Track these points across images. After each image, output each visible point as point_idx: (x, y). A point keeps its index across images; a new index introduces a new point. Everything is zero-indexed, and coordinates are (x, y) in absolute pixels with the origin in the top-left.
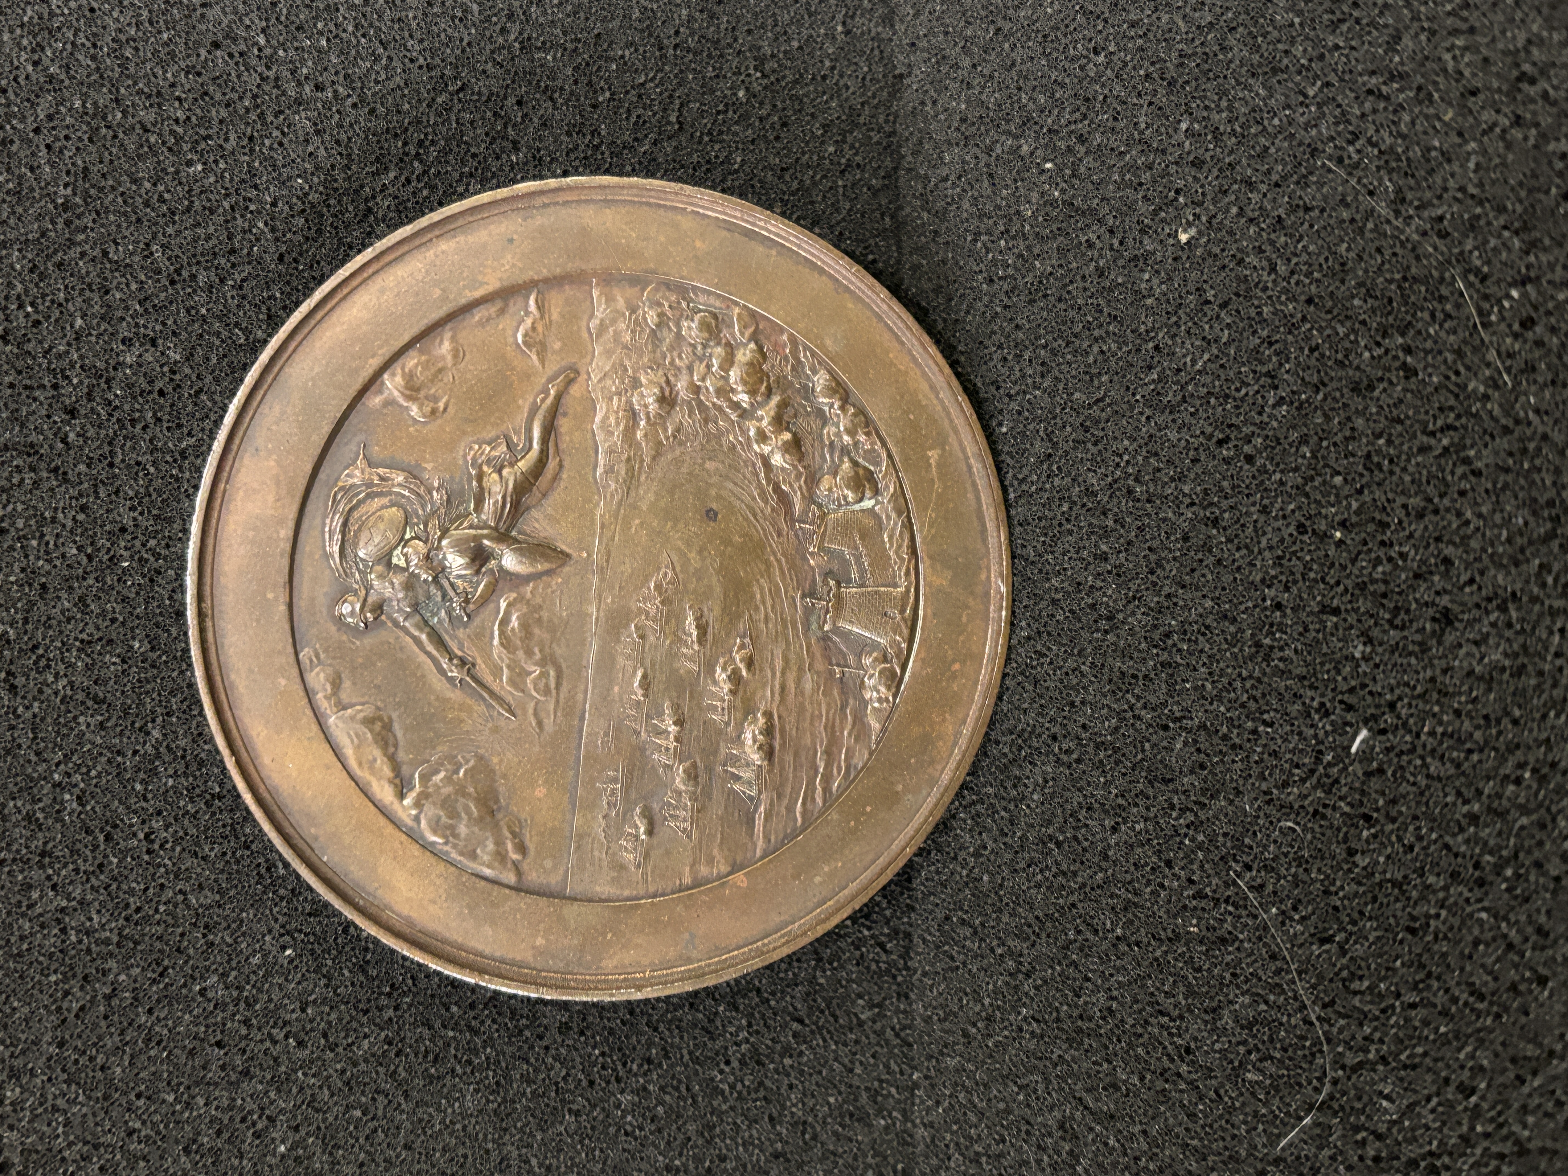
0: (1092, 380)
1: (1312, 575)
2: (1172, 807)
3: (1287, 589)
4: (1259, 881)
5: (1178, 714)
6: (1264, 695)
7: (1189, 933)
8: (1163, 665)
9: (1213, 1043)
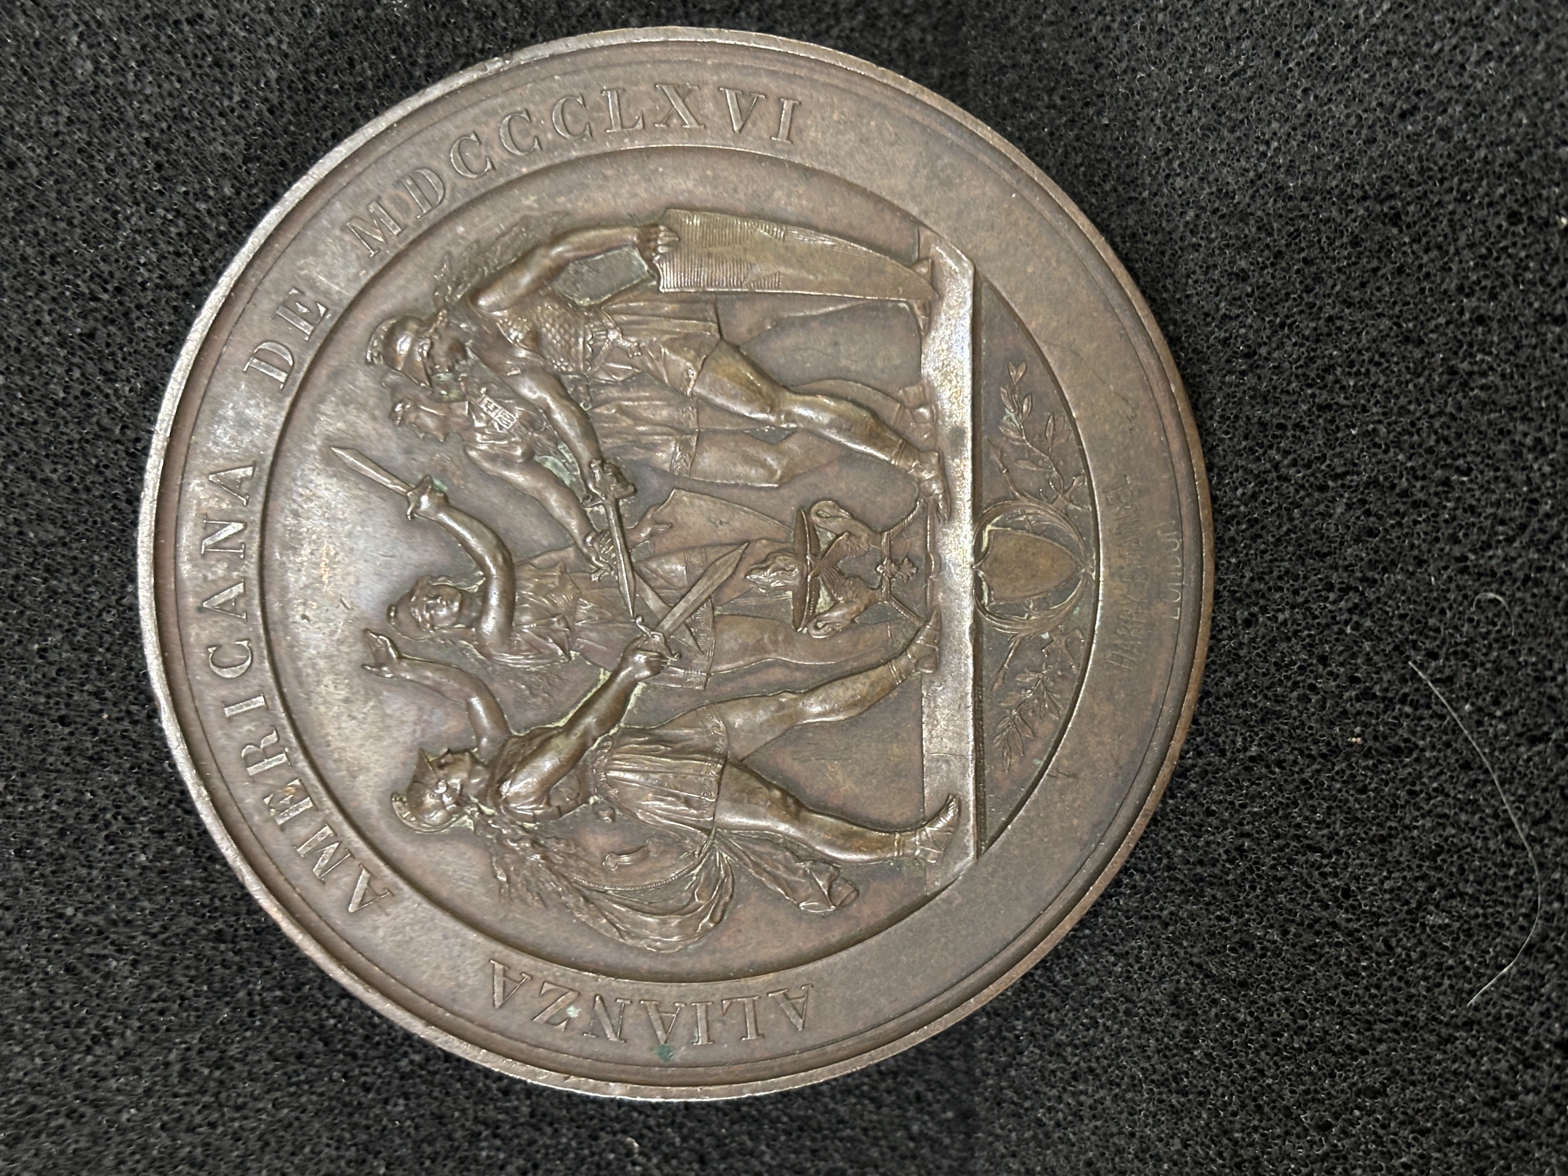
0: (1228, 47)
1: (1529, 276)
2: (1330, 587)
3: (1493, 296)
4: (1447, 672)
5: (1339, 470)
6: (1459, 436)
7: (1351, 745)
8: (1321, 408)
9: (1382, 882)
